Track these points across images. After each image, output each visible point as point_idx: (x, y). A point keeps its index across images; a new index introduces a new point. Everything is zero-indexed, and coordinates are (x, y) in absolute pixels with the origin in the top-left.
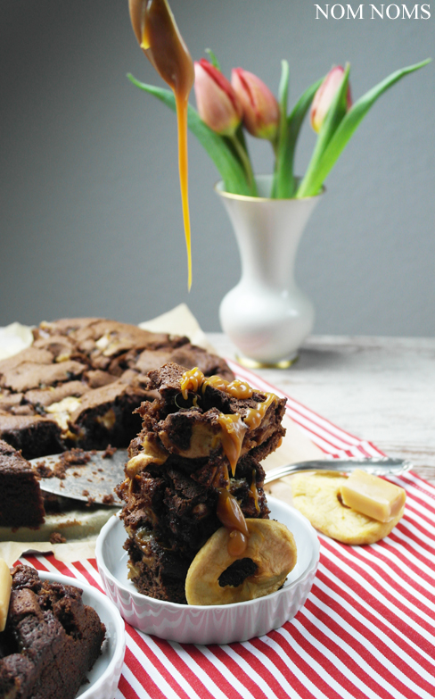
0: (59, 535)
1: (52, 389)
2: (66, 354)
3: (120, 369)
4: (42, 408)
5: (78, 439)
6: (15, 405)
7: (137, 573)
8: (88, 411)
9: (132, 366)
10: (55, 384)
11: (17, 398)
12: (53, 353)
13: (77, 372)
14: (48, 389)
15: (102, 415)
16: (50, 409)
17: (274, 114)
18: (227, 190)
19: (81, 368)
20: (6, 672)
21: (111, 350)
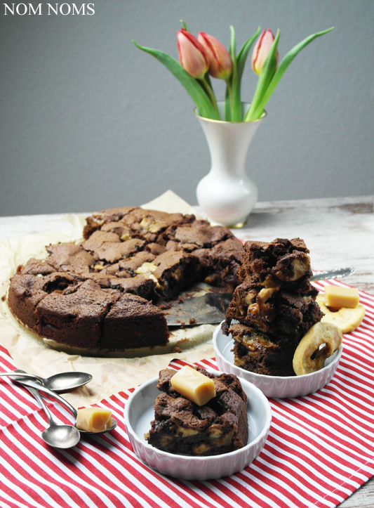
0: (177, 348)
1: (132, 258)
2: (126, 235)
3: (163, 240)
4: (133, 271)
5: (163, 288)
6: (117, 271)
7: (243, 363)
8: (166, 271)
9: (172, 238)
11: (116, 267)
12: (118, 234)
13: (141, 246)
14: (130, 259)
15: (174, 272)
16: (139, 270)
18: (201, 115)
19: (142, 243)
20: (228, 422)
21: (155, 229)
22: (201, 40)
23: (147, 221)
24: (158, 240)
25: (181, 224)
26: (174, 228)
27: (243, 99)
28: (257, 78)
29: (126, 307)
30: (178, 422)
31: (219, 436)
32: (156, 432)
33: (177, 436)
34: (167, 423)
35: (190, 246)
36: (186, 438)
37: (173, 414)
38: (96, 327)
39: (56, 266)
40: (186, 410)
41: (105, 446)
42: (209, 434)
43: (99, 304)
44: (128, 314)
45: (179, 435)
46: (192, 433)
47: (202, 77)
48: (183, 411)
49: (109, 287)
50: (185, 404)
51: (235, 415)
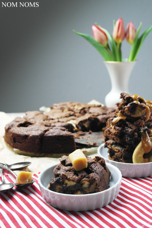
2: (66, 110)
5: (78, 130)
7: (113, 160)
9: (87, 112)
11: (56, 121)
12: (62, 110)
13: (71, 114)
15: (85, 123)
20: (92, 177)
21: (80, 108)
23: (77, 106)
24: (81, 112)
25: (93, 107)
26: (89, 108)
29: (54, 131)
30: (64, 177)
31: (88, 186)
32: (53, 184)
33: (64, 186)
34: (59, 178)
35: (96, 114)
36: (69, 187)
37: (63, 173)
38: (38, 141)
40: (70, 172)
42: (82, 184)
43: (41, 130)
44: (54, 134)
45: (65, 185)
46: (73, 183)
48: (68, 172)
49: (50, 126)
50: (70, 169)
51: (98, 175)
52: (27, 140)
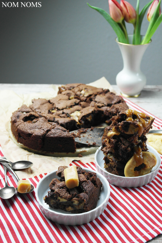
0: (80, 155)
1: (71, 108)
2: (72, 96)
3: (89, 101)
4: (69, 115)
5: (81, 125)
6: (61, 114)
7: (107, 167)
8: (84, 116)
9: (94, 100)
10: (71, 106)
11: (61, 112)
12: (68, 96)
13: (77, 102)
14: (69, 109)
15: (88, 117)
16: (72, 115)
17: (135, 15)
18: (120, 42)
19: (78, 101)
20: (81, 198)
21: (86, 95)
22: (122, 5)
23: (84, 91)
24: (87, 100)
25: (100, 93)
26: (96, 95)
27: (142, 33)
28: (148, 23)
29: (56, 132)
30: (58, 194)
31: (77, 204)
32: (48, 197)
33: (57, 201)
34: (53, 194)
35: (100, 105)
36: (62, 202)
37: (56, 190)
38: (40, 141)
39: (33, 109)
40: (63, 189)
41: (27, 200)
42: (73, 202)
43: (43, 130)
44: (56, 135)
45: (58, 200)
46: (65, 200)
47: (121, 21)
48: (62, 189)
49: (53, 121)
50: (63, 185)
51: (87, 194)
52: (30, 137)
